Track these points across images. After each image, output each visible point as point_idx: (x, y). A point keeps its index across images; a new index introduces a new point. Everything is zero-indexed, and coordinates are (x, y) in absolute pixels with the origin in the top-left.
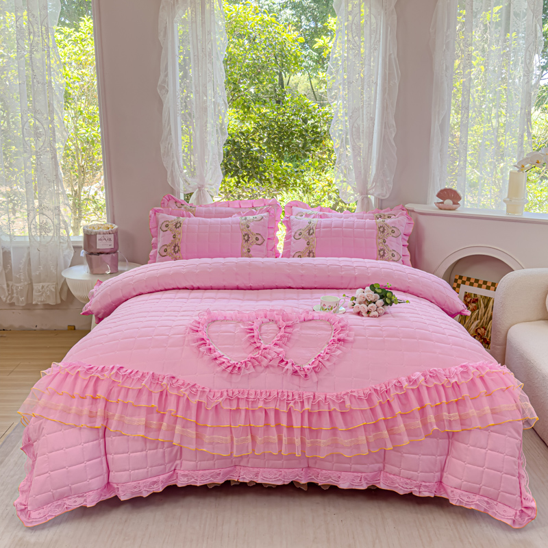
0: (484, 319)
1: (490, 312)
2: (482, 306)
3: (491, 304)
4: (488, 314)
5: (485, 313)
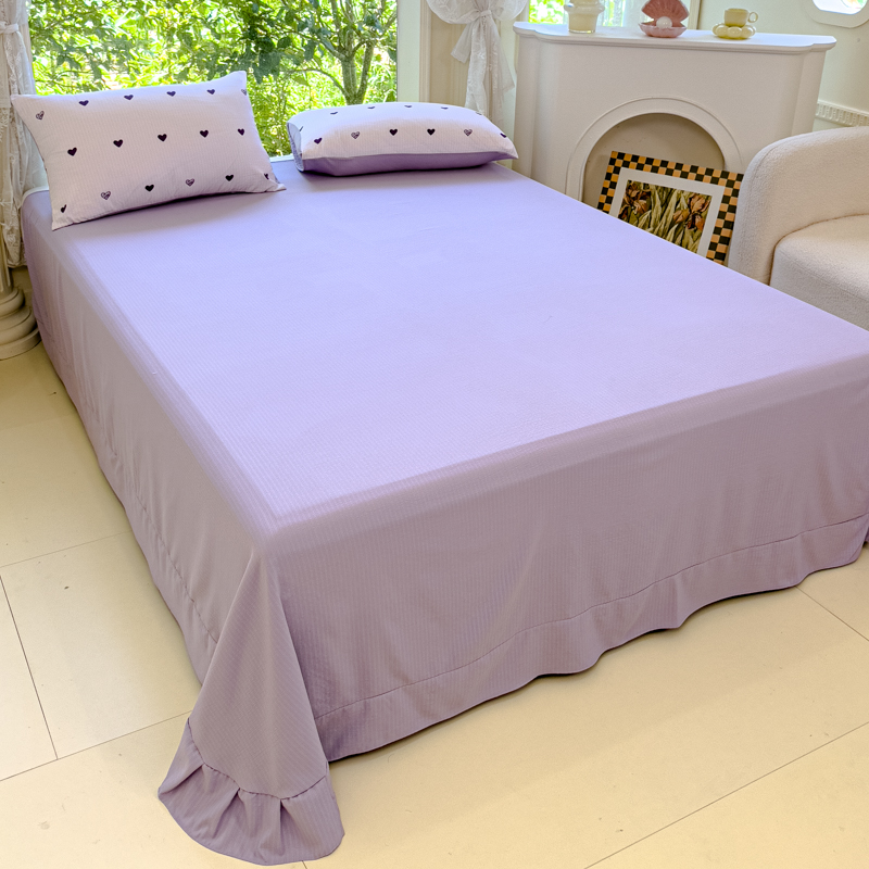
0: (662, 225)
2: (658, 203)
3: (673, 200)
4: (667, 217)
5: (662, 216)
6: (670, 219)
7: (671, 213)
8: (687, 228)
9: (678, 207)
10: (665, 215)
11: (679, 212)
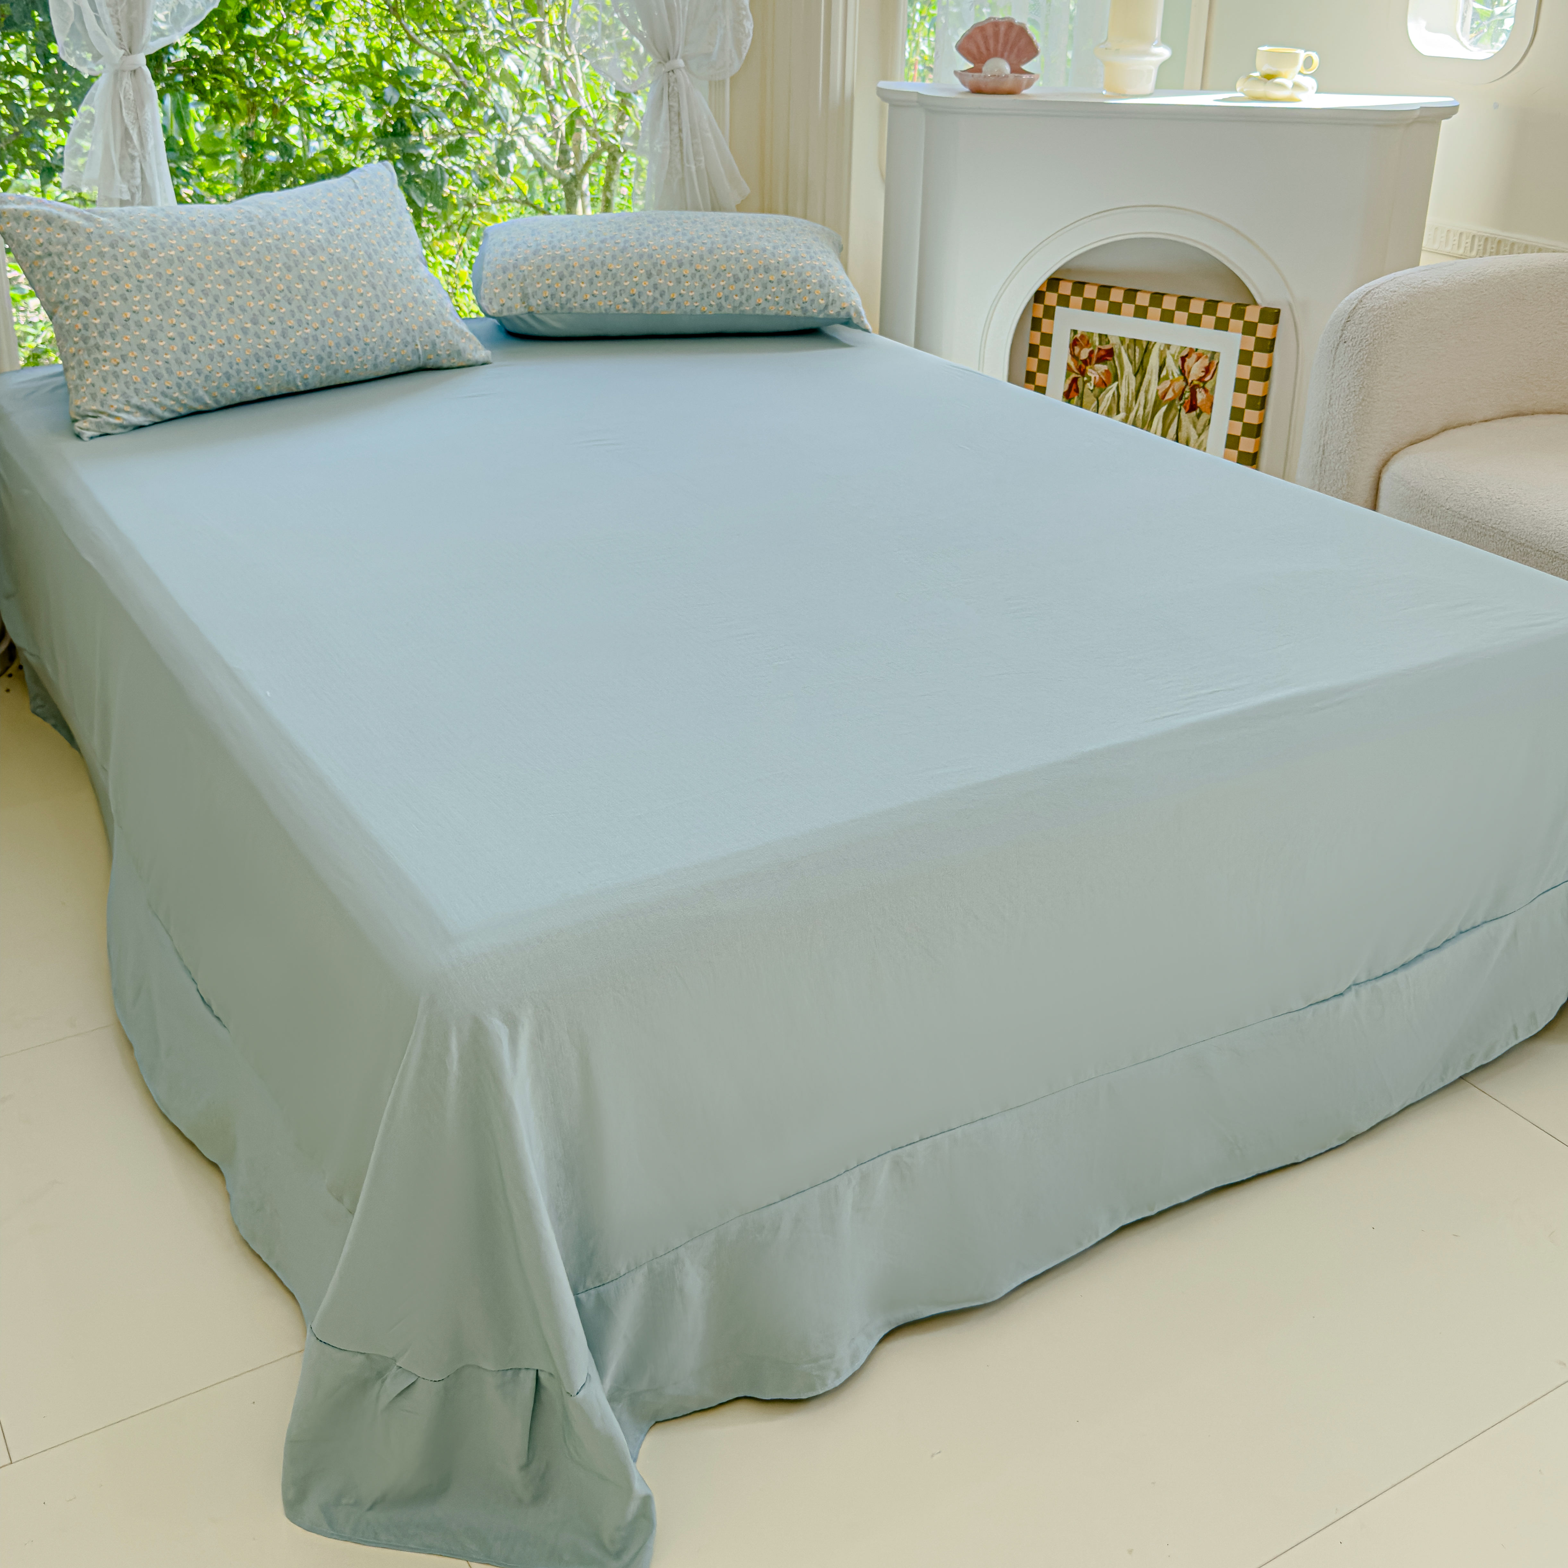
1: (1154, 387)
2: (1128, 369)
3: (1153, 362)
4: (1147, 392)
5: (1138, 391)
6: (1152, 397)
8: (1183, 412)
9: (1164, 373)
10: (1143, 389)
11: (1166, 384)
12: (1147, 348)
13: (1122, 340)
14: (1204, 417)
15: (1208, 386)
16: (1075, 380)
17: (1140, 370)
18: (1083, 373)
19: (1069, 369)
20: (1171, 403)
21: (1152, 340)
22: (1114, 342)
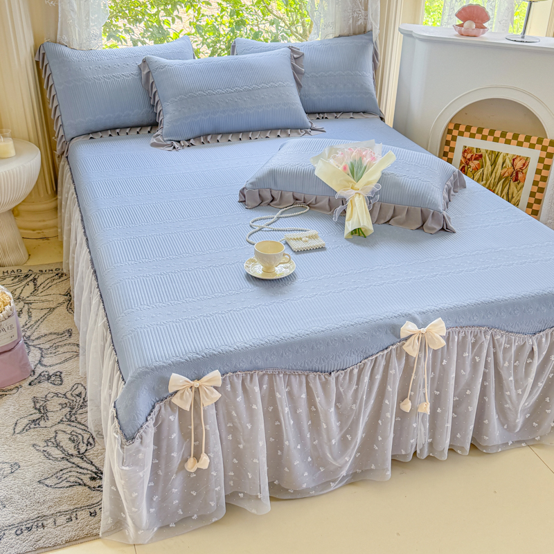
0: (492, 180)
1: (499, 171)
2: (488, 163)
3: (500, 161)
4: (496, 173)
5: (492, 173)
6: (498, 175)
7: (499, 170)
8: (512, 181)
9: (504, 165)
10: (494, 172)
11: (505, 170)
12: (498, 155)
13: (487, 151)
14: (521, 184)
15: (524, 171)
16: (464, 167)
17: (494, 164)
18: (468, 164)
19: (461, 162)
20: (507, 178)
21: (501, 151)
22: (483, 152)
